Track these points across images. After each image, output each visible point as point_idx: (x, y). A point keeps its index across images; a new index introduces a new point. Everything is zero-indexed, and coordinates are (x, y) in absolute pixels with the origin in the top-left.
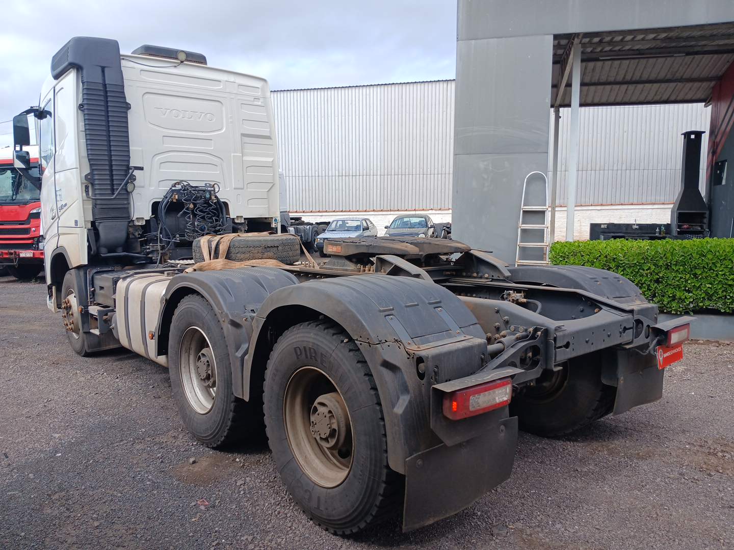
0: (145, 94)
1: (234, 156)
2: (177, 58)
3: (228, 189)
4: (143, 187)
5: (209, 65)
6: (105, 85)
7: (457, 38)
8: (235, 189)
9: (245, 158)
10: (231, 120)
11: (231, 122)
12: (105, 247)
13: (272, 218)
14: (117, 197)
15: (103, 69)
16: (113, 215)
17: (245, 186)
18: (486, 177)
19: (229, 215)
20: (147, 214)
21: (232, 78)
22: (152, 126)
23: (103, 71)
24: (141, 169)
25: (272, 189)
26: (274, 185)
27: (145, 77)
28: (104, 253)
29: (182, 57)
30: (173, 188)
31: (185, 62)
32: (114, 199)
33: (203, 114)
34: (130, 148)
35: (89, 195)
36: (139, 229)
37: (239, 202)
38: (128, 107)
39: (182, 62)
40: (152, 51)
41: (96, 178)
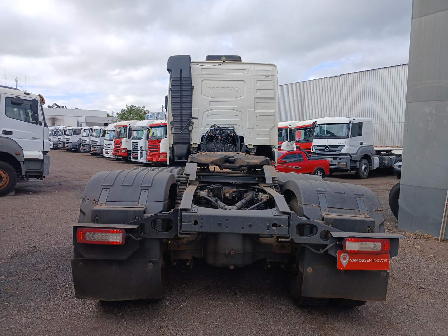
0: (203, 80)
1: (249, 110)
2: (221, 60)
3: (244, 129)
4: (198, 128)
5: (243, 61)
6: (181, 78)
7: (412, 17)
8: (248, 129)
9: (256, 111)
10: (249, 90)
11: (249, 91)
12: (177, 156)
13: (272, 146)
14: (182, 133)
15: (181, 70)
16: (180, 141)
17: (255, 126)
18: (430, 119)
19: (244, 143)
20: (199, 142)
21: (253, 67)
22: (205, 97)
23: (181, 71)
24: (197, 119)
25: (272, 129)
26: (274, 126)
27: (204, 72)
28: (176, 160)
29: (224, 59)
30: (211, 128)
31: (225, 62)
32: (181, 133)
33: (233, 89)
34: (193, 108)
35: (172, 131)
36: (196, 149)
37: (251, 136)
38: (192, 88)
39: (224, 62)
40: (211, 58)
41: (175, 123)
